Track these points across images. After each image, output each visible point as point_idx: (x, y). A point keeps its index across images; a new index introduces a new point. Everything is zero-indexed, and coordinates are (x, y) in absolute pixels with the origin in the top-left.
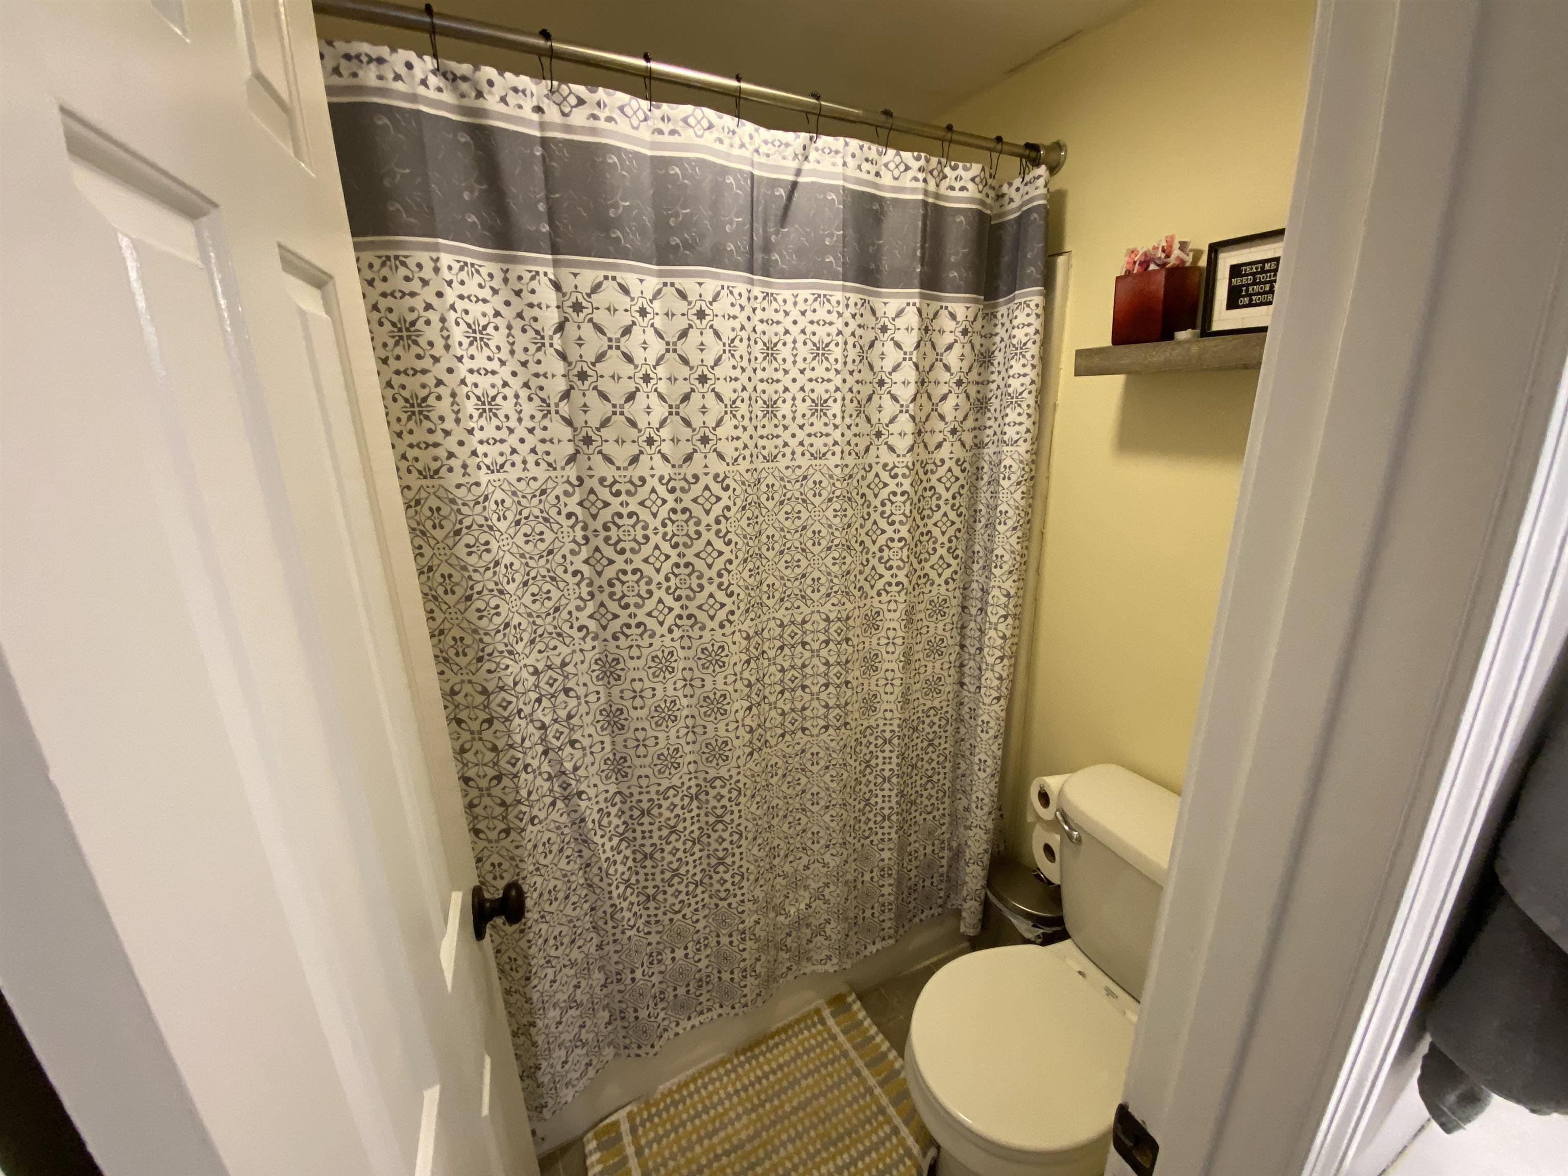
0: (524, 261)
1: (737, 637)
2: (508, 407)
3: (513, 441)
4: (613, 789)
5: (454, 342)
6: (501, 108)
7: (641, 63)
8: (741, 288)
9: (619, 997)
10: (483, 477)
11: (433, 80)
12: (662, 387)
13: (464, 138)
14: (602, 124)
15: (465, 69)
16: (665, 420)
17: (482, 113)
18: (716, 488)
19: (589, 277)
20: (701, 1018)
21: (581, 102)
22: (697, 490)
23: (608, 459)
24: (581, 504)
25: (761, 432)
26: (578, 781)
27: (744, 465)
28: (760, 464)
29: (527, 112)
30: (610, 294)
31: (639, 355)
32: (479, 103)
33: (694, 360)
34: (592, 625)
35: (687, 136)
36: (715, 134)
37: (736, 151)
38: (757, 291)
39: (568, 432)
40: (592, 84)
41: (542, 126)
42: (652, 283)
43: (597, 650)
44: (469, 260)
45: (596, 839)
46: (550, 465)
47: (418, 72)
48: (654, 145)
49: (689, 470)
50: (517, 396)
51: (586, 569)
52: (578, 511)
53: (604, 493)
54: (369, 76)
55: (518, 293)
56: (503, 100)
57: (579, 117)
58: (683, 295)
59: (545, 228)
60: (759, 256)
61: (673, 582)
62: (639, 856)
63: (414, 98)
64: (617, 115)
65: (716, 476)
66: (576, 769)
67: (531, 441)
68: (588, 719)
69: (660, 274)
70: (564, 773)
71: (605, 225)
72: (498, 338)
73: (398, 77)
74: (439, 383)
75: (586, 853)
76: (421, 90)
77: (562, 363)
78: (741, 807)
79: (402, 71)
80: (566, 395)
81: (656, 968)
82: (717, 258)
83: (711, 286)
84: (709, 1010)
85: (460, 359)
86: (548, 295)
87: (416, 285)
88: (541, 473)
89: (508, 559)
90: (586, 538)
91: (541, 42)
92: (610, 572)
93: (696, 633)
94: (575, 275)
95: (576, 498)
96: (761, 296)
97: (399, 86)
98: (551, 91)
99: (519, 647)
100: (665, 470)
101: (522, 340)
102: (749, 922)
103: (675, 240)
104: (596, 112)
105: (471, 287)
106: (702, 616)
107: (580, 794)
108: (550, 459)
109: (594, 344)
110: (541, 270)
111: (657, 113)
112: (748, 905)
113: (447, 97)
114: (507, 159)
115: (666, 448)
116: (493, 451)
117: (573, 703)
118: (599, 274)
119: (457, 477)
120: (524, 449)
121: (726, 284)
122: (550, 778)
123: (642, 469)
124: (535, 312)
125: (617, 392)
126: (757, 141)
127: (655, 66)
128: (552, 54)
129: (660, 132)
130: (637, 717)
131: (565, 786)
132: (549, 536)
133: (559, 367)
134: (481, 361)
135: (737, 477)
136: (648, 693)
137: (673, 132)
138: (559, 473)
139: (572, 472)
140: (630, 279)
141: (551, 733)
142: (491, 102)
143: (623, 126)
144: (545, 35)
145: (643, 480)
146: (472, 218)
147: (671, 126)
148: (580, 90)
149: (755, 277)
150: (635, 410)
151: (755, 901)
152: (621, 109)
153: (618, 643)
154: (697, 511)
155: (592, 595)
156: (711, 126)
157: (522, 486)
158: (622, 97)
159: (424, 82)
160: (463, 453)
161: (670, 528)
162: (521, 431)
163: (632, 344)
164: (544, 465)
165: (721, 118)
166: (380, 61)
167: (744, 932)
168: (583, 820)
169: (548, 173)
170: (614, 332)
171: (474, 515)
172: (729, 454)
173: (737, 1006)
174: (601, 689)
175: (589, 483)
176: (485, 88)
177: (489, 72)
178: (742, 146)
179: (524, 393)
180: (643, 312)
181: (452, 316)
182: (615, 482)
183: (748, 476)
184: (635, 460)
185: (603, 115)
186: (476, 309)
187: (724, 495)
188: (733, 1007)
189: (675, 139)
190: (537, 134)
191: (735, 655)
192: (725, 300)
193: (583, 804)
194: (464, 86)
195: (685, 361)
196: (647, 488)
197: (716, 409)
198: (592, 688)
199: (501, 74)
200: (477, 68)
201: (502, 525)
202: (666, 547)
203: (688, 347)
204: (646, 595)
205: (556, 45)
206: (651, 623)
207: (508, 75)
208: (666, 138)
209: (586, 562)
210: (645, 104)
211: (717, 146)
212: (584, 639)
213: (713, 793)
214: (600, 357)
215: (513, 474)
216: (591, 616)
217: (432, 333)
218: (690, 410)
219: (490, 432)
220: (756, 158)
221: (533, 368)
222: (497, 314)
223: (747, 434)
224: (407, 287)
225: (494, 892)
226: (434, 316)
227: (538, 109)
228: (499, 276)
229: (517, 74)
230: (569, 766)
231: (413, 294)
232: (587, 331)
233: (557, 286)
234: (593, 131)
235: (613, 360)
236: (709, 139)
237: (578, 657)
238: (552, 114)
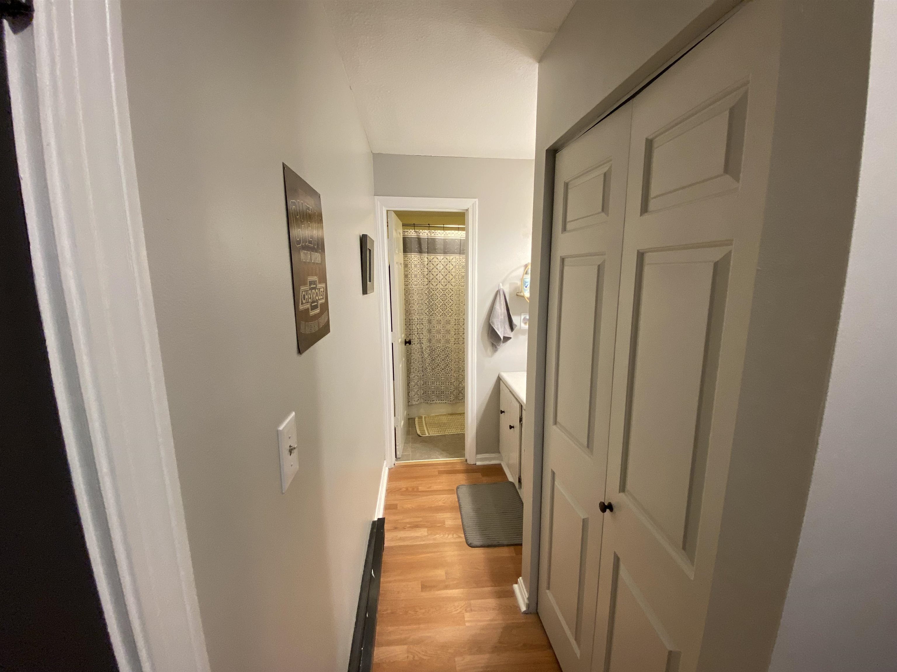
0: (423, 255)
1: (453, 319)
2: (418, 276)
3: (419, 281)
4: (428, 345)
5: (412, 267)
6: (422, 235)
7: (443, 226)
8: (458, 257)
9: (425, 387)
10: (414, 286)
11: (414, 233)
12: (443, 273)
13: (417, 239)
14: (436, 235)
15: (418, 231)
16: (443, 279)
17: (420, 236)
18: (450, 291)
19: (432, 257)
20: (441, 402)
21: (433, 233)
22: (447, 291)
23: (432, 285)
24: (428, 292)
25: (461, 281)
26: (422, 341)
27: (456, 287)
28: (460, 287)
29: (426, 235)
30: (435, 259)
31: (439, 268)
32: (419, 235)
33: (448, 269)
34: (428, 313)
35: (449, 235)
36: (454, 234)
37: (458, 236)
38: (461, 257)
39: (427, 280)
40: (435, 230)
41: (428, 236)
42: (442, 257)
43: (428, 318)
44: (416, 255)
45: (425, 353)
46: (424, 285)
47: (412, 232)
48: (444, 237)
49: (446, 287)
50: (420, 275)
51: (427, 303)
52: (427, 293)
53: (431, 290)
54: (406, 234)
55: (422, 260)
56: (422, 234)
57: (433, 235)
58: (447, 259)
59: (427, 250)
60: (462, 252)
61: (442, 307)
62: (432, 360)
63: (411, 235)
64: (438, 234)
65: (451, 289)
66: (422, 338)
67: (421, 281)
68: (425, 330)
69: (444, 256)
70: (420, 338)
71: (435, 249)
72: (418, 266)
73: (409, 233)
74: (410, 273)
75: (422, 355)
76: (412, 234)
77: (427, 269)
78: (452, 354)
79: (410, 232)
80: (427, 274)
81: (433, 385)
82: (454, 253)
83: (452, 257)
84: (443, 400)
85: (413, 269)
86: (426, 260)
87: (408, 260)
88: (422, 286)
89: (416, 299)
90: (428, 298)
91: (428, 225)
92: (431, 304)
93: (445, 317)
94: (430, 257)
95: (427, 291)
96: (462, 258)
97: (410, 234)
98: (429, 231)
99: (416, 314)
100: (442, 287)
101: (422, 266)
102: (453, 381)
103: (446, 251)
104: (435, 234)
105: (415, 259)
106: (446, 314)
107: (422, 343)
108: (424, 284)
109: (432, 267)
110: (425, 256)
111: (445, 232)
112: (452, 377)
113: (415, 234)
114: (422, 242)
115: (442, 283)
116: (415, 282)
117: (423, 326)
118: (434, 256)
119: (410, 286)
120: (420, 283)
121: (455, 257)
122: (418, 338)
123: (438, 287)
124: (424, 262)
125: (435, 274)
126: (462, 234)
127: (444, 226)
128: (430, 227)
129: (445, 235)
130: (433, 331)
131: (420, 341)
132: (422, 297)
133: (427, 270)
134: (415, 270)
135: (455, 289)
136: (436, 327)
137: (447, 235)
138: (425, 287)
139: (427, 287)
140: (439, 257)
141: (419, 330)
142: (421, 234)
143: (439, 235)
144: (429, 224)
145: (438, 288)
146: (417, 250)
147: (447, 234)
148: (433, 231)
149: (461, 255)
150: (437, 277)
151: (454, 376)
152: (439, 233)
153: (432, 317)
154: (447, 294)
155: (428, 308)
156: (453, 233)
157: (419, 288)
158: (439, 231)
159: (413, 233)
160: (411, 283)
161: (442, 297)
162: (420, 280)
163: (438, 267)
164: (423, 285)
165: (455, 232)
166: (408, 231)
167: (451, 383)
168: (422, 348)
169: (428, 242)
170: (435, 265)
171: (411, 292)
172: (453, 284)
173: (449, 401)
174: (428, 325)
175: (429, 289)
176: (420, 233)
177: (421, 231)
178: (459, 235)
179: (421, 274)
180: (440, 262)
181: (412, 263)
182: (433, 288)
183: (457, 289)
184: (437, 285)
185: (436, 234)
186: (416, 262)
187: (452, 292)
188: (448, 401)
189: (447, 236)
190: (427, 237)
191: (452, 322)
192: (454, 260)
193: (423, 345)
194: (417, 233)
195: (446, 269)
196: (438, 290)
197: (451, 277)
198: (426, 325)
199: (422, 231)
200: (419, 230)
201: (415, 294)
202: (441, 301)
203: (447, 267)
204: (437, 308)
205: (430, 225)
206: (437, 314)
207: (424, 231)
208: (446, 236)
209: (428, 302)
210: (443, 231)
211: (455, 236)
212: (426, 315)
213: (447, 350)
214: (433, 269)
215: (418, 286)
216: (427, 312)
217: (409, 266)
218: (447, 277)
219: (416, 280)
220: (462, 236)
221: (423, 270)
222: (419, 263)
223: (458, 281)
224: (407, 260)
225: (407, 341)
226: (410, 263)
227: (427, 234)
228: (419, 257)
229: (425, 230)
230: (421, 337)
231: (408, 261)
232: (431, 265)
233: (427, 258)
234: (435, 236)
235: (435, 270)
236: (453, 235)
237: (425, 318)
238: (429, 234)
